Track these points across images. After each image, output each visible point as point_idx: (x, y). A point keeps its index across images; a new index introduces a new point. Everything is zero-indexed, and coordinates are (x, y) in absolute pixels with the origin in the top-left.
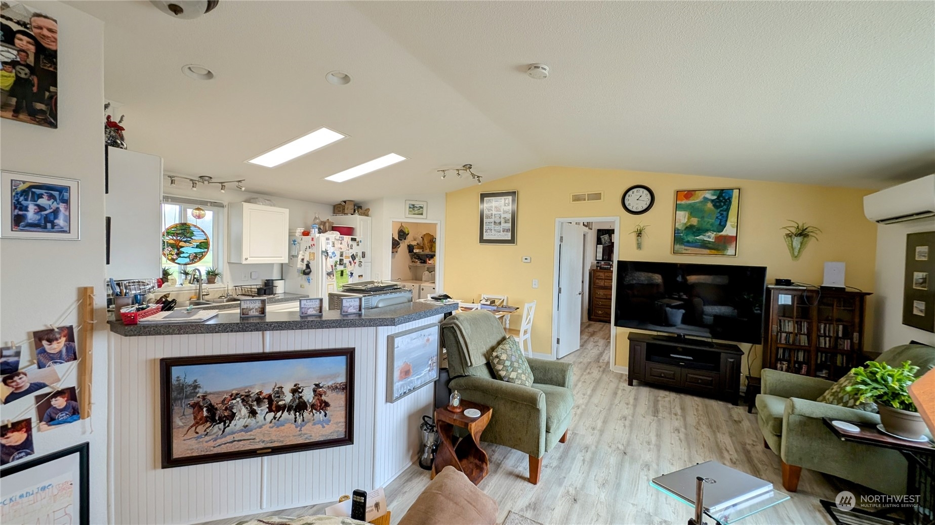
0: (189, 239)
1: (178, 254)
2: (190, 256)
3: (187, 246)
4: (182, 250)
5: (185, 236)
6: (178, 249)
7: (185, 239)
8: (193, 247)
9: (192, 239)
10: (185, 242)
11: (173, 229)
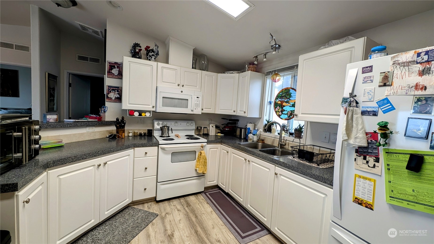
0: (288, 100)
1: (282, 111)
2: (288, 113)
3: (287, 106)
4: (284, 108)
5: (286, 98)
6: (282, 108)
7: (286, 100)
8: (290, 106)
9: (290, 100)
10: (286, 102)
11: (281, 94)
